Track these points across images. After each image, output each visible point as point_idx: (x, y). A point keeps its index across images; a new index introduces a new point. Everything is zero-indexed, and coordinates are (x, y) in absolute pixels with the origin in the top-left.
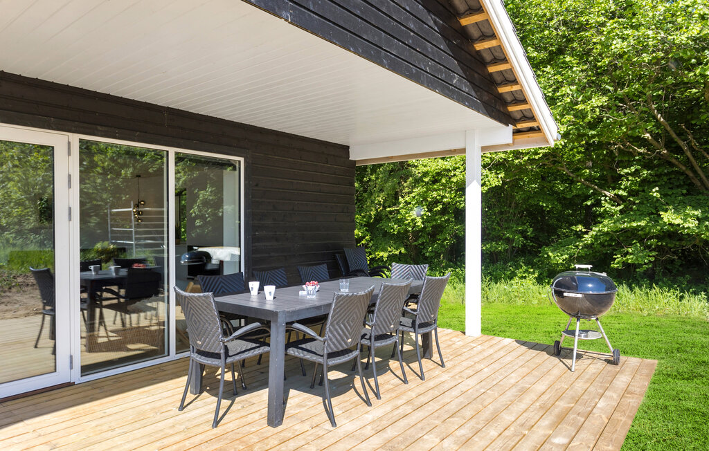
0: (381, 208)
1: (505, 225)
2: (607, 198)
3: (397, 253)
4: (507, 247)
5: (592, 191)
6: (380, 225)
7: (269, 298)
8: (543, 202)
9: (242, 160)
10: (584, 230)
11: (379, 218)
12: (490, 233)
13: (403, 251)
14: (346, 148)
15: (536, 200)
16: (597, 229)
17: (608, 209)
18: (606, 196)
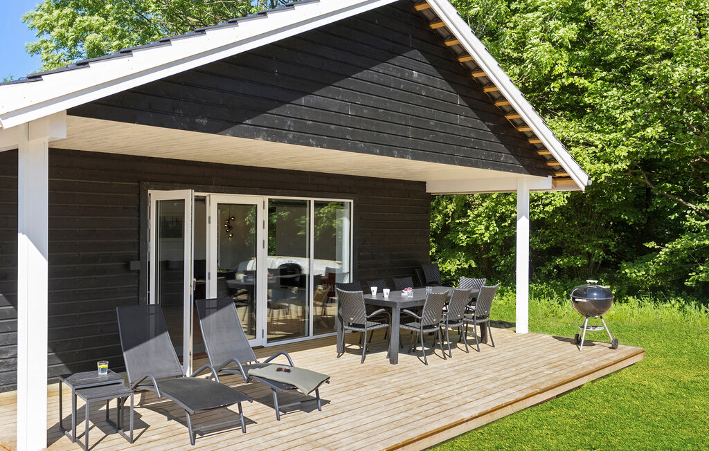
0: (449, 221)
1: (586, 237)
2: (694, 212)
3: (466, 266)
4: (586, 261)
5: (676, 204)
6: (449, 236)
7: (386, 296)
8: (625, 215)
9: (352, 201)
10: (656, 247)
11: (446, 229)
12: (569, 247)
13: (474, 265)
14: (423, 184)
15: (618, 212)
16: (670, 246)
17: (693, 224)
18: (692, 209)
